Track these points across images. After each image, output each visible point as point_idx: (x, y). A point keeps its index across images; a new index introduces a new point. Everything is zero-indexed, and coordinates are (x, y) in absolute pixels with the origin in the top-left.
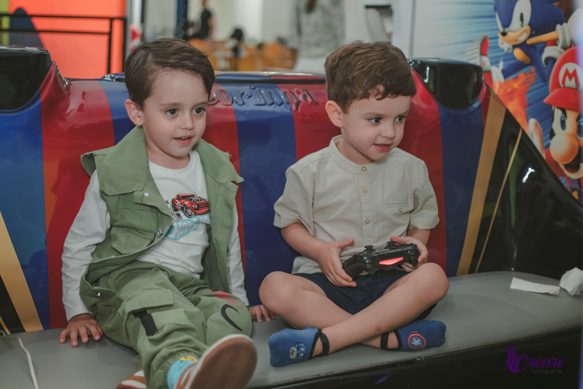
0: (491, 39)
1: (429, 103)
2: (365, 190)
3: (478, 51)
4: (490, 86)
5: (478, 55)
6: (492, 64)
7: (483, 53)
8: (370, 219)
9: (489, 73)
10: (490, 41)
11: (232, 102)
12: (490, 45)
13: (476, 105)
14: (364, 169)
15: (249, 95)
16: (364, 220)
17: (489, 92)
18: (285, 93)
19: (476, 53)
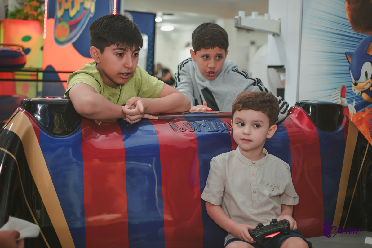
0: (347, 87)
1: (312, 128)
2: (253, 174)
3: (340, 94)
4: (348, 116)
5: (339, 97)
6: (348, 102)
7: (343, 96)
8: (256, 191)
9: (347, 107)
10: (347, 89)
11: (194, 130)
12: (347, 91)
13: (341, 128)
14: (254, 163)
15: (204, 126)
16: (252, 191)
17: (348, 121)
18: (225, 124)
19: (338, 95)
